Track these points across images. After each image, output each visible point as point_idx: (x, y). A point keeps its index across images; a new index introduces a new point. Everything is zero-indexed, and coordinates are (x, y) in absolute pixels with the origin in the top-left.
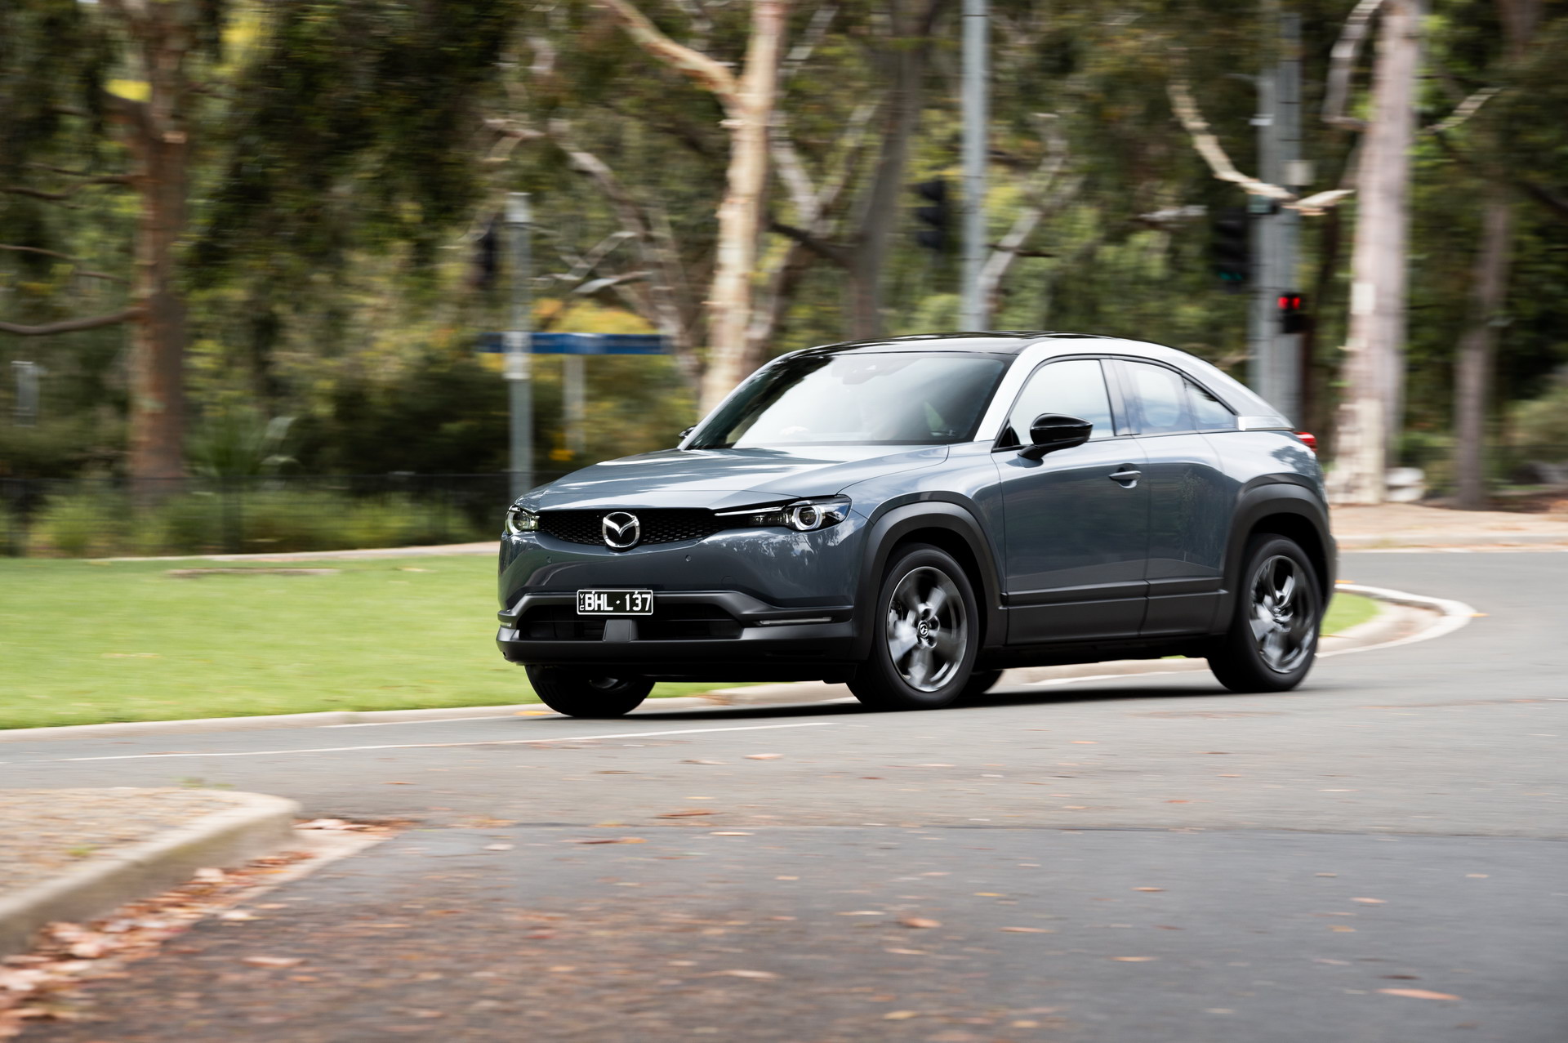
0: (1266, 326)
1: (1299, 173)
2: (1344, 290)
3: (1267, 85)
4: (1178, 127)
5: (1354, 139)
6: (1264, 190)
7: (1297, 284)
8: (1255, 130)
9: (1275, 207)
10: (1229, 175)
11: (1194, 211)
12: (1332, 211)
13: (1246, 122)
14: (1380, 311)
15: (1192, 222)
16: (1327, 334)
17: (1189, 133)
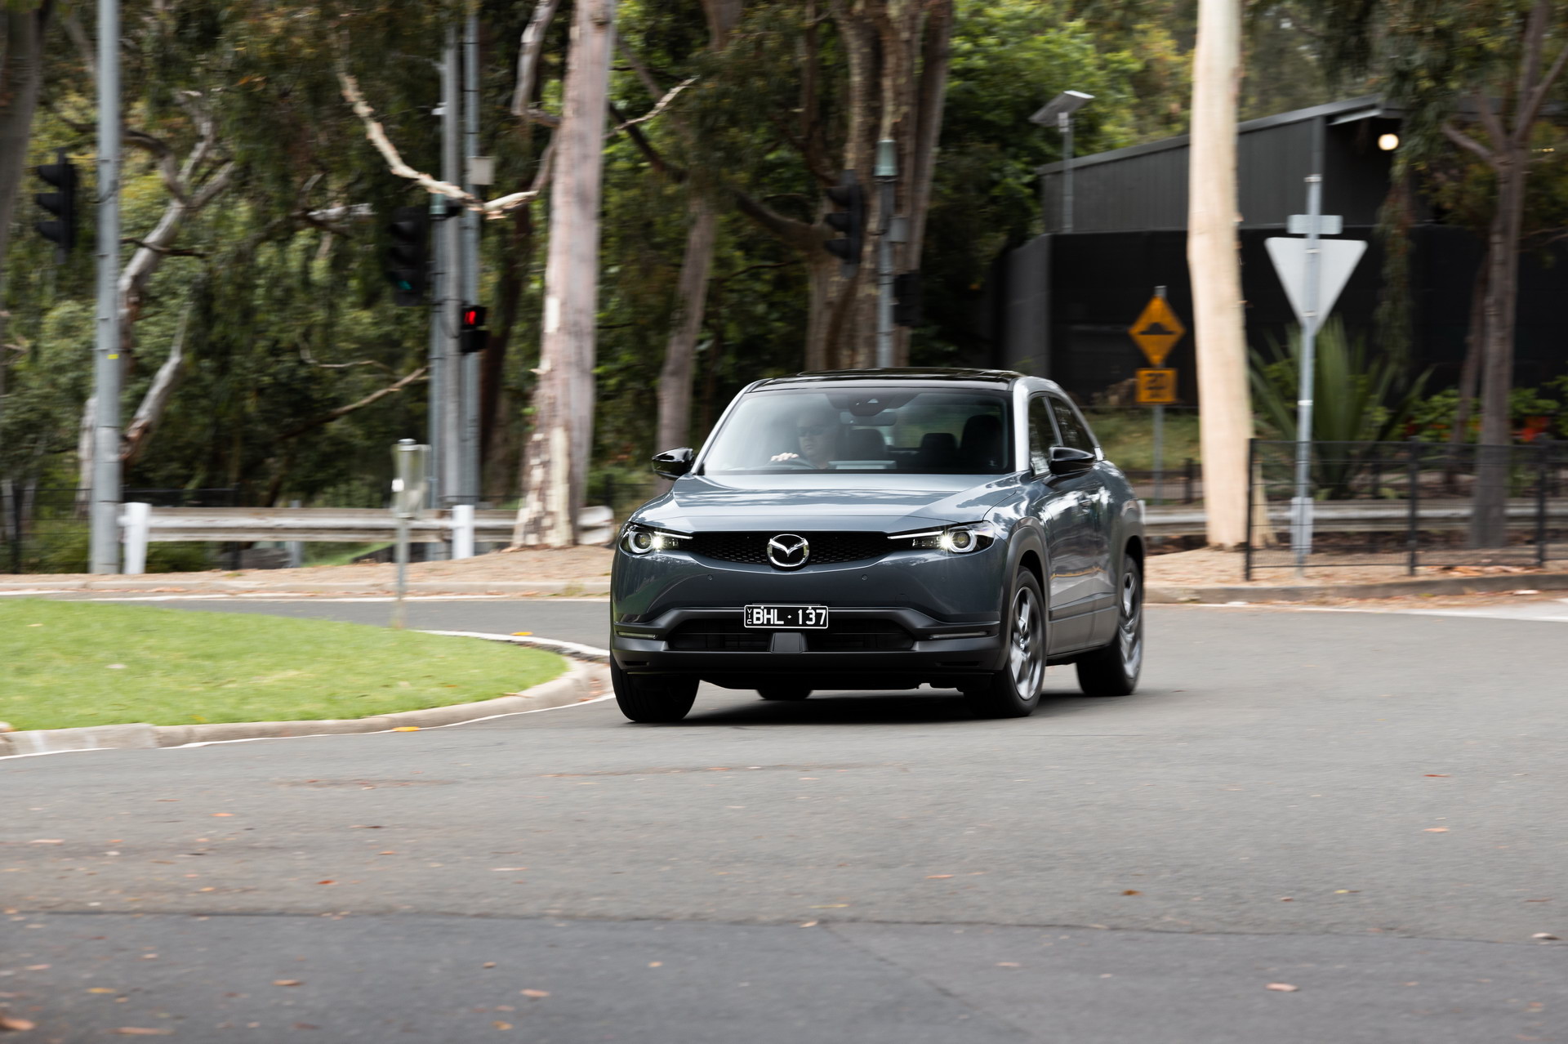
0: (445, 344)
1: (481, 171)
2: (536, 307)
3: (447, 67)
4: (347, 111)
5: (543, 135)
6: (445, 189)
7: (473, 299)
8: (438, 120)
9: (454, 209)
10: (403, 170)
11: (363, 210)
12: (521, 214)
13: (428, 111)
14: (568, 329)
15: (359, 224)
16: (513, 353)
17: (361, 122)
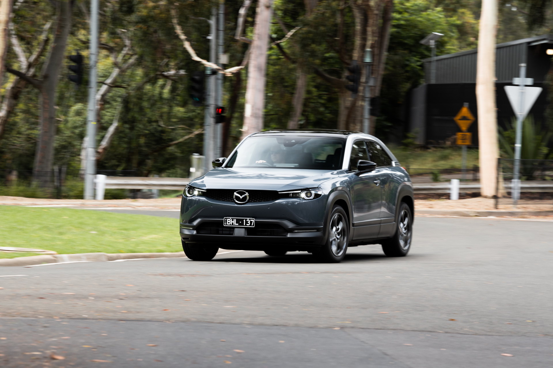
0: (210, 120)
1: (224, 59)
2: (242, 108)
3: (212, 22)
4: (177, 37)
5: (246, 46)
6: (211, 65)
7: (221, 104)
8: (209, 41)
9: (214, 72)
10: (196, 58)
11: (182, 72)
12: (237, 74)
13: (205, 38)
14: (254, 115)
15: (181, 77)
16: (234, 124)
17: (181, 41)
